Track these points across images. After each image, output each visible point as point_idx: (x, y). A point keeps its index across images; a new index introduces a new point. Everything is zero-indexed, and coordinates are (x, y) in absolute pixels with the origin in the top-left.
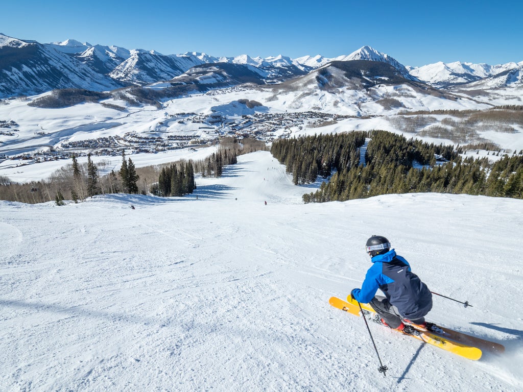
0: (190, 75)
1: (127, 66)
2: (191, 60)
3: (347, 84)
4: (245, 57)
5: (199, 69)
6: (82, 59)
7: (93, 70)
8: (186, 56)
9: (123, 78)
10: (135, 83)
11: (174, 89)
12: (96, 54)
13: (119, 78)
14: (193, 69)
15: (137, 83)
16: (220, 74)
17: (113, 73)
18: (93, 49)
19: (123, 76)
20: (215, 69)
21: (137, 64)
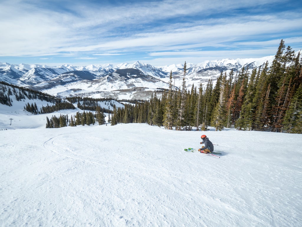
0: (60, 77)
1: (29, 74)
2: (64, 69)
3: (119, 79)
4: (92, 66)
5: (64, 75)
6: (4, 72)
7: (10, 77)
8: (61, 67)
9: (27, 80)
10: (33, 82)
11: (49, 85)
12: (12, 69)
13: (25, 80)
14: (62, 74)
15: (35, 82)
16: (73, 76)
17: (22, 78)
18: (10, 66)
19: (27, 79)
20: (72, 74)
21: (35, 73)
